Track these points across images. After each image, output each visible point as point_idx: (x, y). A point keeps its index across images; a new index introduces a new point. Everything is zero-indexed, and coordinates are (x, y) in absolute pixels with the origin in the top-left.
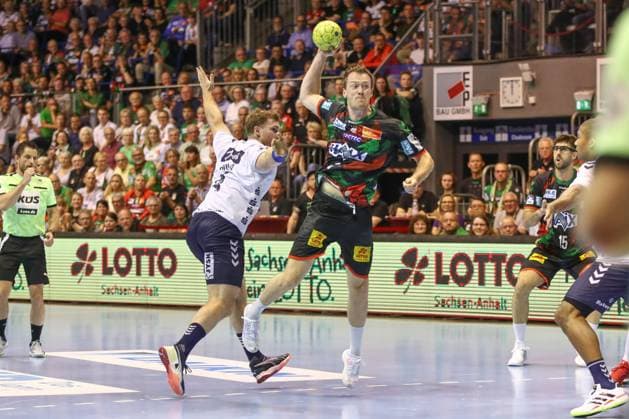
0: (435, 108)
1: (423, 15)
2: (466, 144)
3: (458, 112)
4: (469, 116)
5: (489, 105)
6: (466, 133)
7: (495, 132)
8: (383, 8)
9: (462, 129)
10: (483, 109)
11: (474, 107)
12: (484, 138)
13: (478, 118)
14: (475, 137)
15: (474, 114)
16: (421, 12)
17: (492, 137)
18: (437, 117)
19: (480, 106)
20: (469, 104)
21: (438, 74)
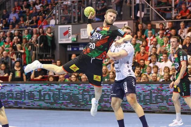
0: (59, 39)
1: (55, 8)
2: (69, 51)
3: (67, 40)
4: (70, 42)
5: (77, 38)
6: (69, 47)
7: (79, 47)
8: (41, 6)
9: (68, 46)
10: (75, 39)
11: (72, 39)
12: (75, 49)
13: (73, 42)
14: (72, 48)
15: (72, 41)
16: (54, 7)
17: (78, 49)
18: (60, 42)
19: (74, 38)
20: (70, 38)
21: (60, 28)
